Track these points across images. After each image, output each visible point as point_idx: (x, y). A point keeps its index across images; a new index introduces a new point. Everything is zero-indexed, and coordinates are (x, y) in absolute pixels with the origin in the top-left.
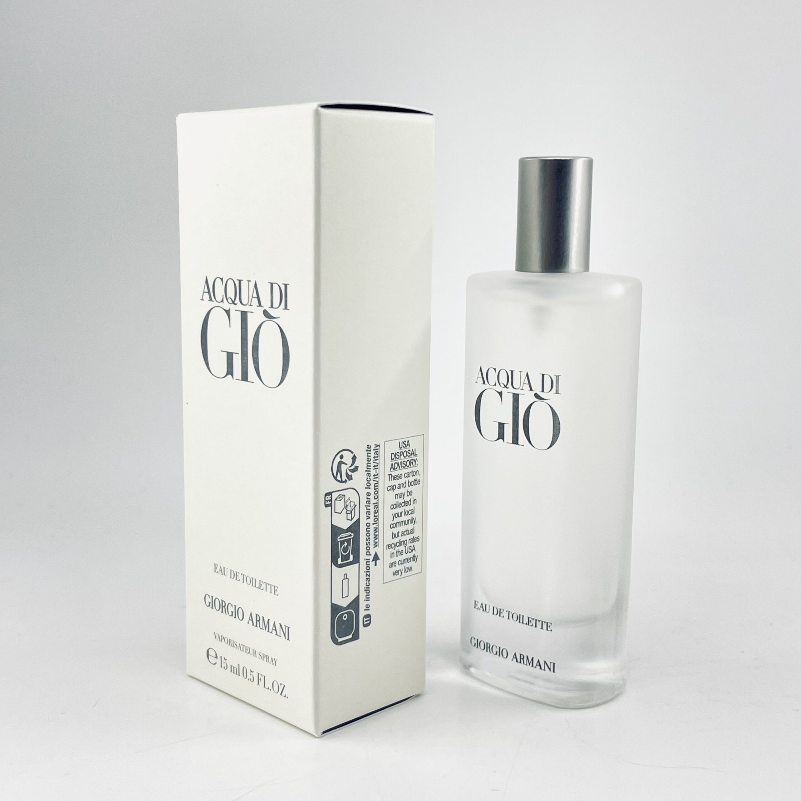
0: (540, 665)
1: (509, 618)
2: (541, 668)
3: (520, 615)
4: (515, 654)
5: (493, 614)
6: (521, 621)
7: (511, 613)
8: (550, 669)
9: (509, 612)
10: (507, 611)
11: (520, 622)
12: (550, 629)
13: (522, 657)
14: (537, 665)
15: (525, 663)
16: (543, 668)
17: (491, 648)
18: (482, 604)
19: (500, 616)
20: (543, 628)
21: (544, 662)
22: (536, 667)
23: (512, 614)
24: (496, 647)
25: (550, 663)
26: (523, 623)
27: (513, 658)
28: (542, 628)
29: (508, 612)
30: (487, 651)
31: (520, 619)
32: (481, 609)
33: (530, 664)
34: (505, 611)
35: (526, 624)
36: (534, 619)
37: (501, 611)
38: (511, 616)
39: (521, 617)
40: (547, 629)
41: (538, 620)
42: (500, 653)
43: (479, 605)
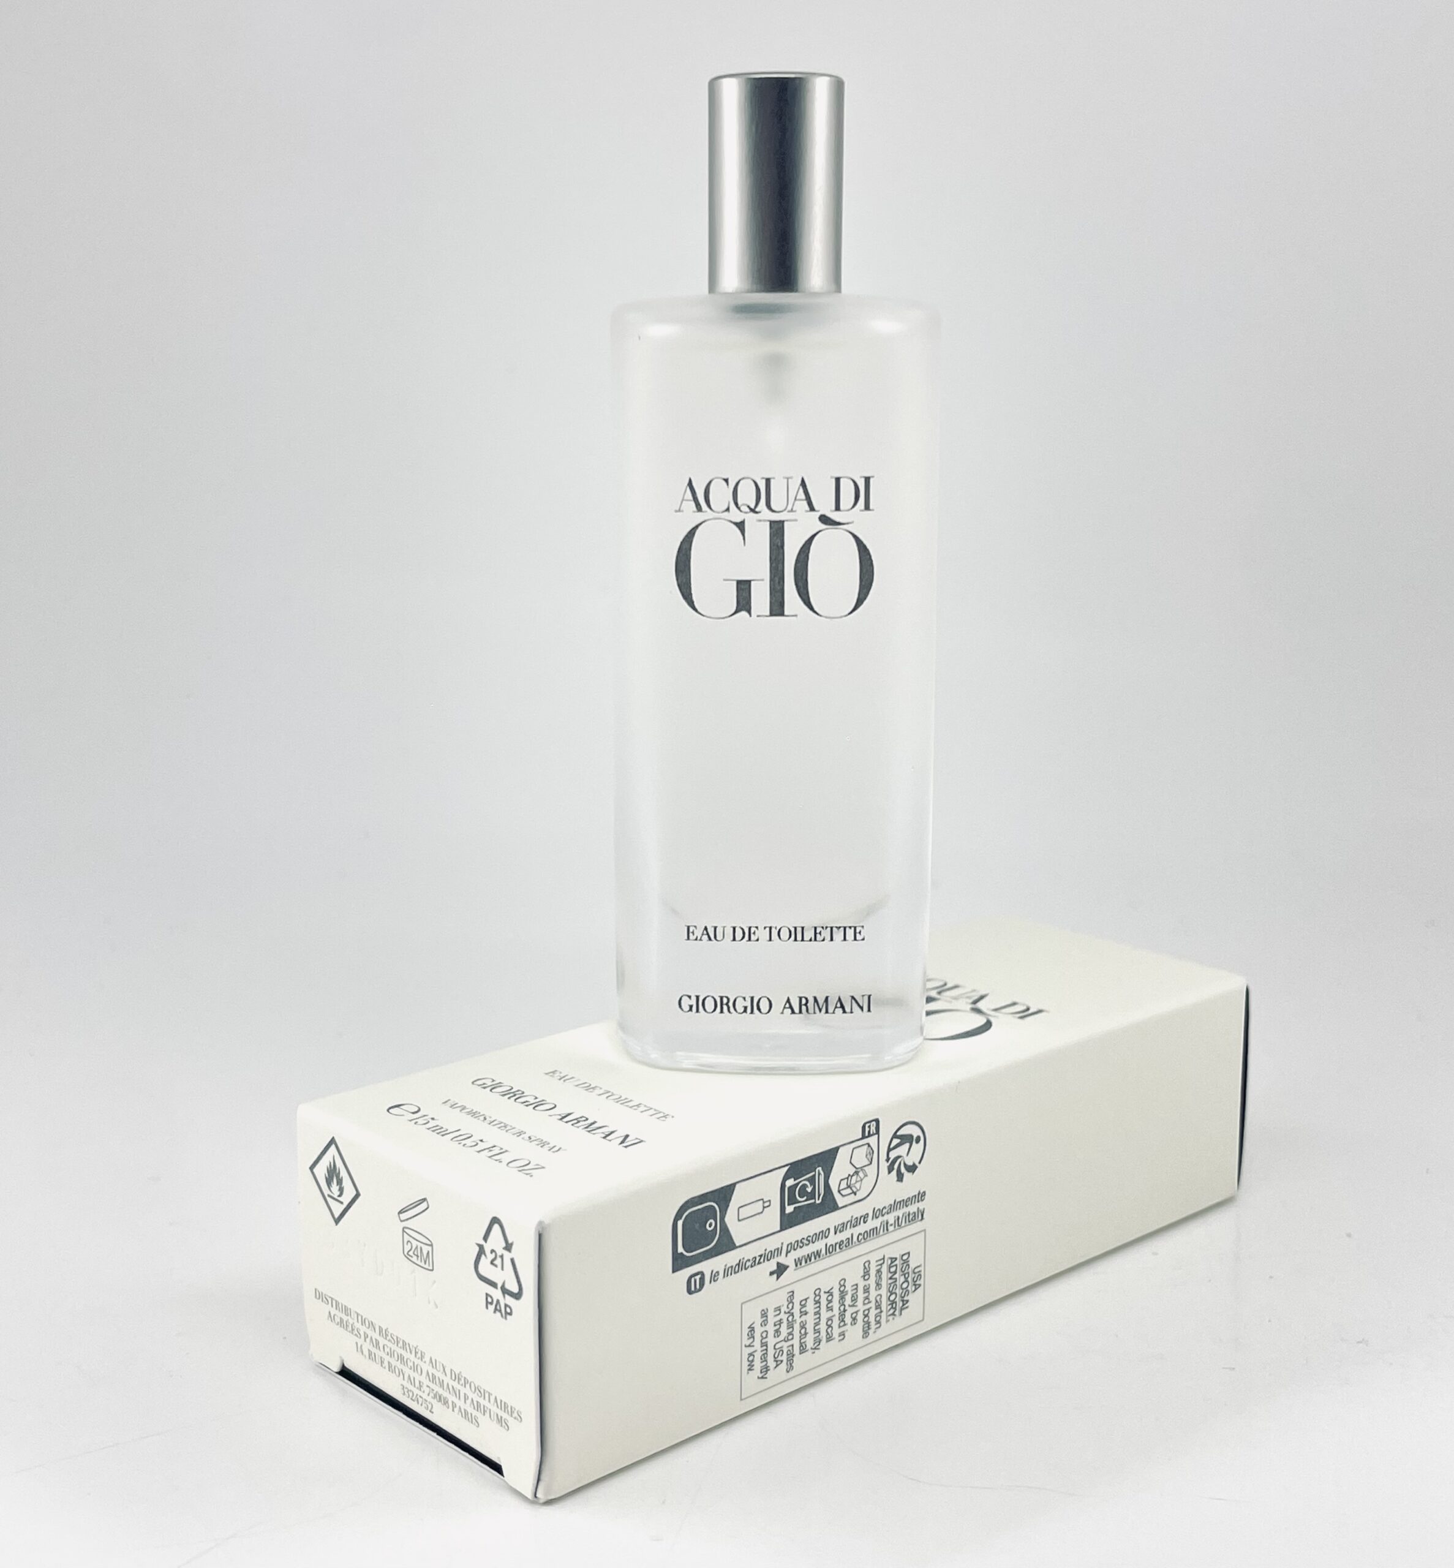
0: (842, 1007)
1: (771, 940)
2: (844, 1012)
3: (795, 928)
4: (788, 1001)
5: (734, 939)
6: (799, 937)
7: (776, 928)
8: (862, 1008)
9: (770, 928)
10: (765, 928)
11: (796, 940)
12: (861, 938)
13: (804, 1001)
14: (836, 1007)
15: (811, 1010)
16: (848, 1009)
17: (731, 1004)
18: (706, 929)
19: (750, 939)
20: (847, 938)
21: (850, 998)
22: (834, 1012)
23: (778, 930)
24: (744, 998)
25: (861, 997)
26: (803, 940)
27: (785, 1008)
28: (845, 939)
29: (768, 929)
30: (722, 1012)
31: (796, 934)
32: (705, 937)
33: (820, 1010)
34: (761, 928)
35: (811, 940)
36: (826, 927)
37: (753, 930)
39: (799, 930)
40: (855, 939)
41: (836, 927)
42: (754, 1006)
43: (698, 933)
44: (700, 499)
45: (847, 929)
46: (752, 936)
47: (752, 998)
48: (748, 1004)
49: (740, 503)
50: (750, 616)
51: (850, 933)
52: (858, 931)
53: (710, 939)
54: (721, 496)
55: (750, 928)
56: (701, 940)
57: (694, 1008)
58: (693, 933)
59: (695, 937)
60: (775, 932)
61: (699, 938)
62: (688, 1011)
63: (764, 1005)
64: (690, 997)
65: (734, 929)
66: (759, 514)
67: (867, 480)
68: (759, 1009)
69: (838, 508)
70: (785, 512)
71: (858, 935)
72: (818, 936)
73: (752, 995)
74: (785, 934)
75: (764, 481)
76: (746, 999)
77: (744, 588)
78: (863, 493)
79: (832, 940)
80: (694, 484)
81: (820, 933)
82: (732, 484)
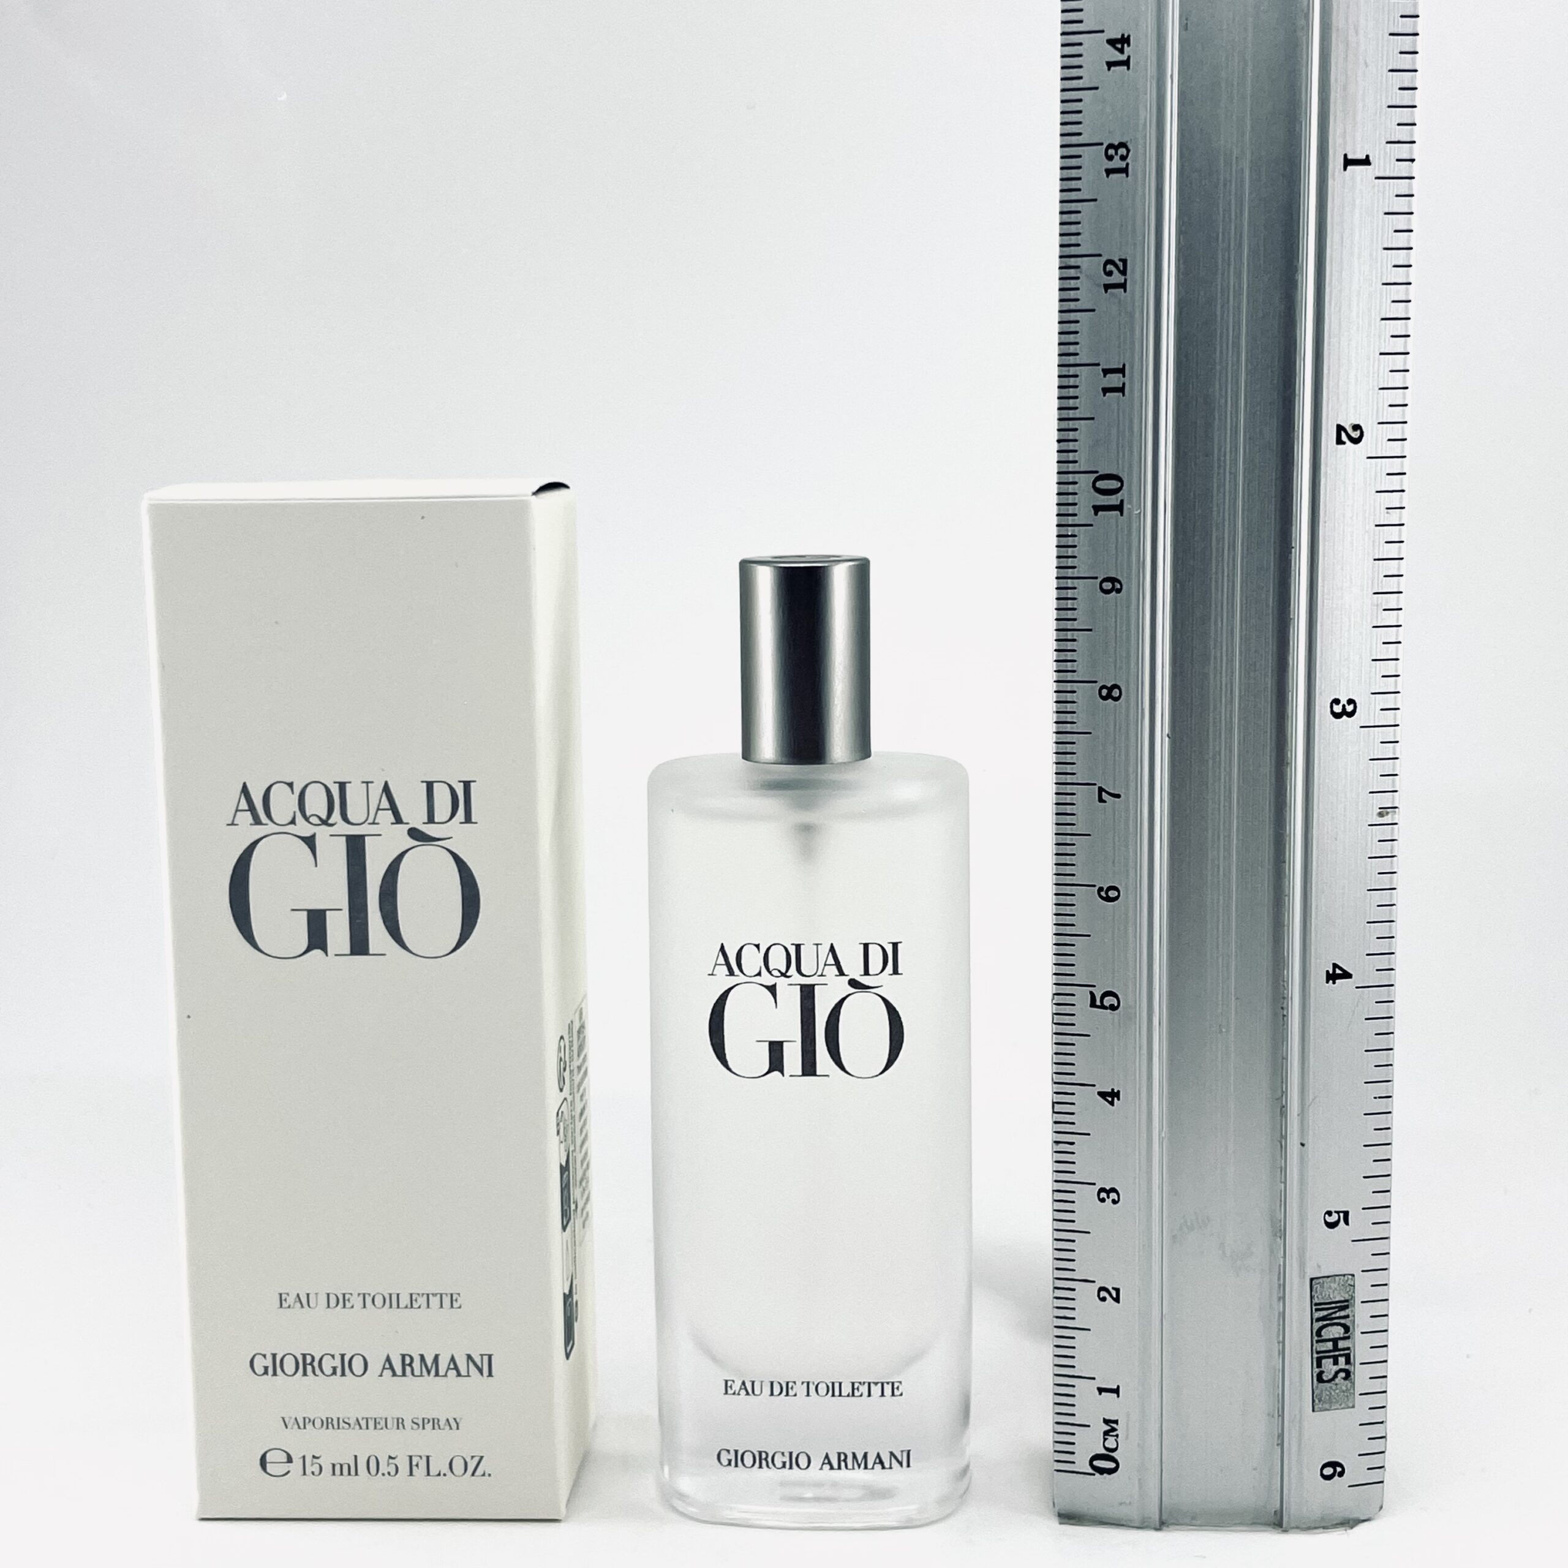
0: (881, 1463)
1: (808, 1395)
2: (883, 1468)
3: (833, 1384)
4: (827, 1457)
5: (772, 1394)
6: (837, 1393)
7: (813, 1383)
8: (901, 1464)
9: (808, 1383)
10: (803, 1383)
11: (833, 1395)
12: (899, 1393)
13: (842, 1457)
14: (875, 1463)
15: (850, 1466)
16: (887, 1465)
17: (769, 1459)
18: (744, 1383)
19: (787, 1395)
20: (885, 1394)
21: (889, 1454)
22: (873, 1468)
23: (815, 1385)
24: (783, 1454)
25: (900, 1453)
26: (840, 1395)
27: (823, 1463)
28: (883, 1395)
29: (805, 1384)
30: (761, 1466)
31: (833, 1390)
32: (743, 1392)
33: (859, 1466)
34: (799, 1383)
35: (848, 1396)
36: (864, 1383)
37: (790, 1385)
38: (814, 1387)
39: (837, 1386)
40: (893, 1395)
41: (874, 1383)
42: (793, 1461)
43: (736, 1387)
44: (732, 963)
45: (885, 1385)
46: (790, 1390)
47: (791, 1454)
48: (787, 1459)
49: (771, 968)
50: (783, 1075)
51: (888, 1389)
52: (895, 1386)
53: (748, 1394)
54: (752, 961)
55: (787, 1383)
56: (739, 1394)
57: (733, 1463)
58: (731, 1387)
59: (732, 1392)
60: (812, 1388)
61: (737, 1392)
62: (728, 1465)
63: (803, 1461)
64: (728, 1451)
65: (772, 1383)
66: (790, 978)
67: (895, 945)
68: (798, 1465)
69: (866, 972)
70: (815, 976)
71: (895, 1390)
72: (856, 1391)
73: (791, 1451)
74: (822, 1389)
75: (794, 947)
76: (785, 1454)
77: (776, 1050)
78: (892, 958)
79: (869, 1395)
80: (726, 949)
81: (858, 1389)
82: (763, 950)
